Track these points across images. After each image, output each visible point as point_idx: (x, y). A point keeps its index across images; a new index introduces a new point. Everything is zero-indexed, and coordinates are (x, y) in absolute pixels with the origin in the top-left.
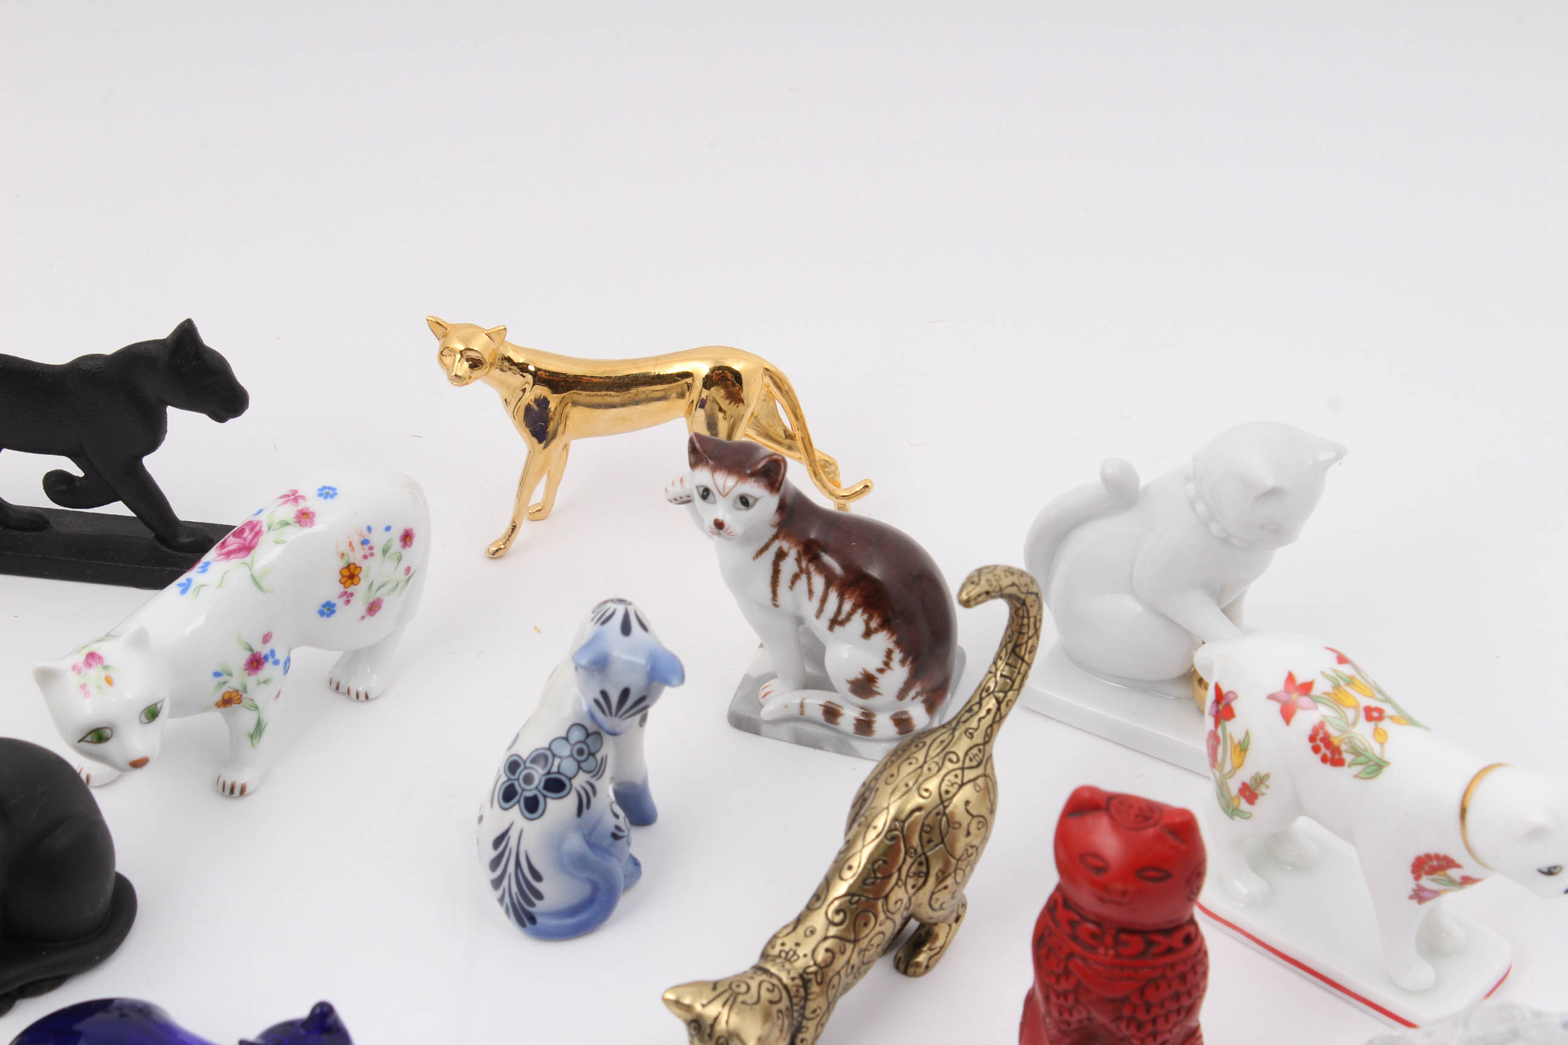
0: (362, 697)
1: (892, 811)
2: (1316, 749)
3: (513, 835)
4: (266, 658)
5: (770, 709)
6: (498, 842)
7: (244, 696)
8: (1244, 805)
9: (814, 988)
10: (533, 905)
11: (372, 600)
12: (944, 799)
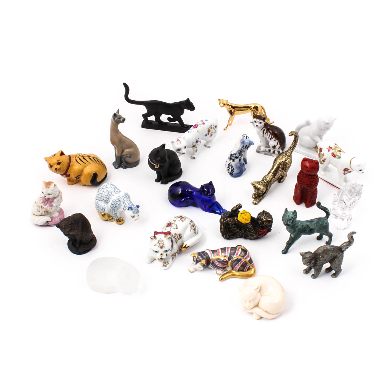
0: (209, 147)
1: (279, 162)
2: (332, 155)
3: (231, 164)
5: (261, 150)
6: (229, 165)
7: (195, 146)
8: (323, 163)
9: (269, 183)
10: (233, 173)
11: (211, 134)
12: (286, 161)
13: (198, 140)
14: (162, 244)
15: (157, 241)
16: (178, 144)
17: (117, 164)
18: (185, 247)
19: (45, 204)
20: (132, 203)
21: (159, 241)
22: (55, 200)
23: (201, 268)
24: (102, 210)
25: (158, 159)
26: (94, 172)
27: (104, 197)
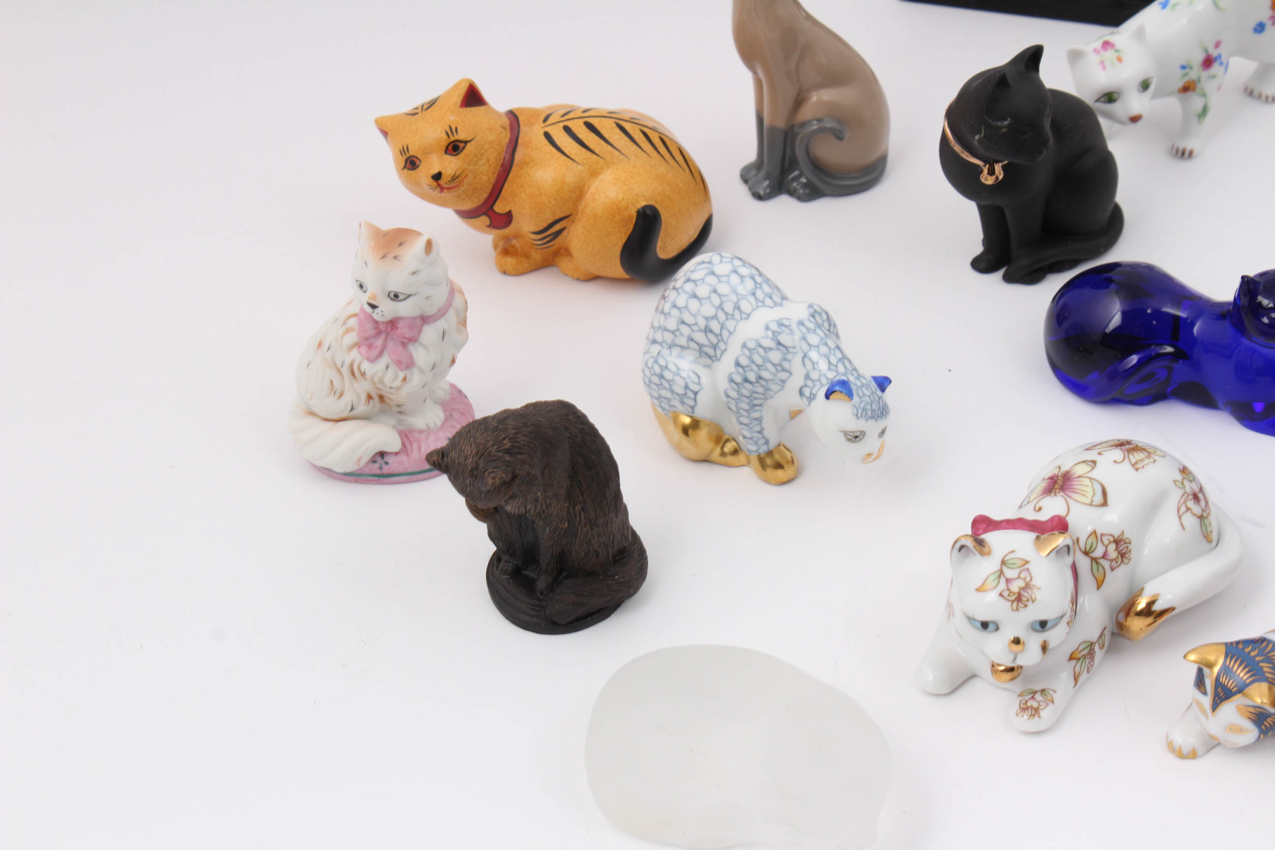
0: (1270, 99)
7: (1198, 85)
13: (1214, 53)
14: (1021, 584)
15: (990, 565)
17: (767, 177)
18: (1147, 612)
19: (375, 353)
20: (850, 362)
21: (1003, 562)
22: (429, 333)
23: (1241, 730)
24: (682, 398)
25: (1002, 128)
26: (643, 204)
27: (696, 324)
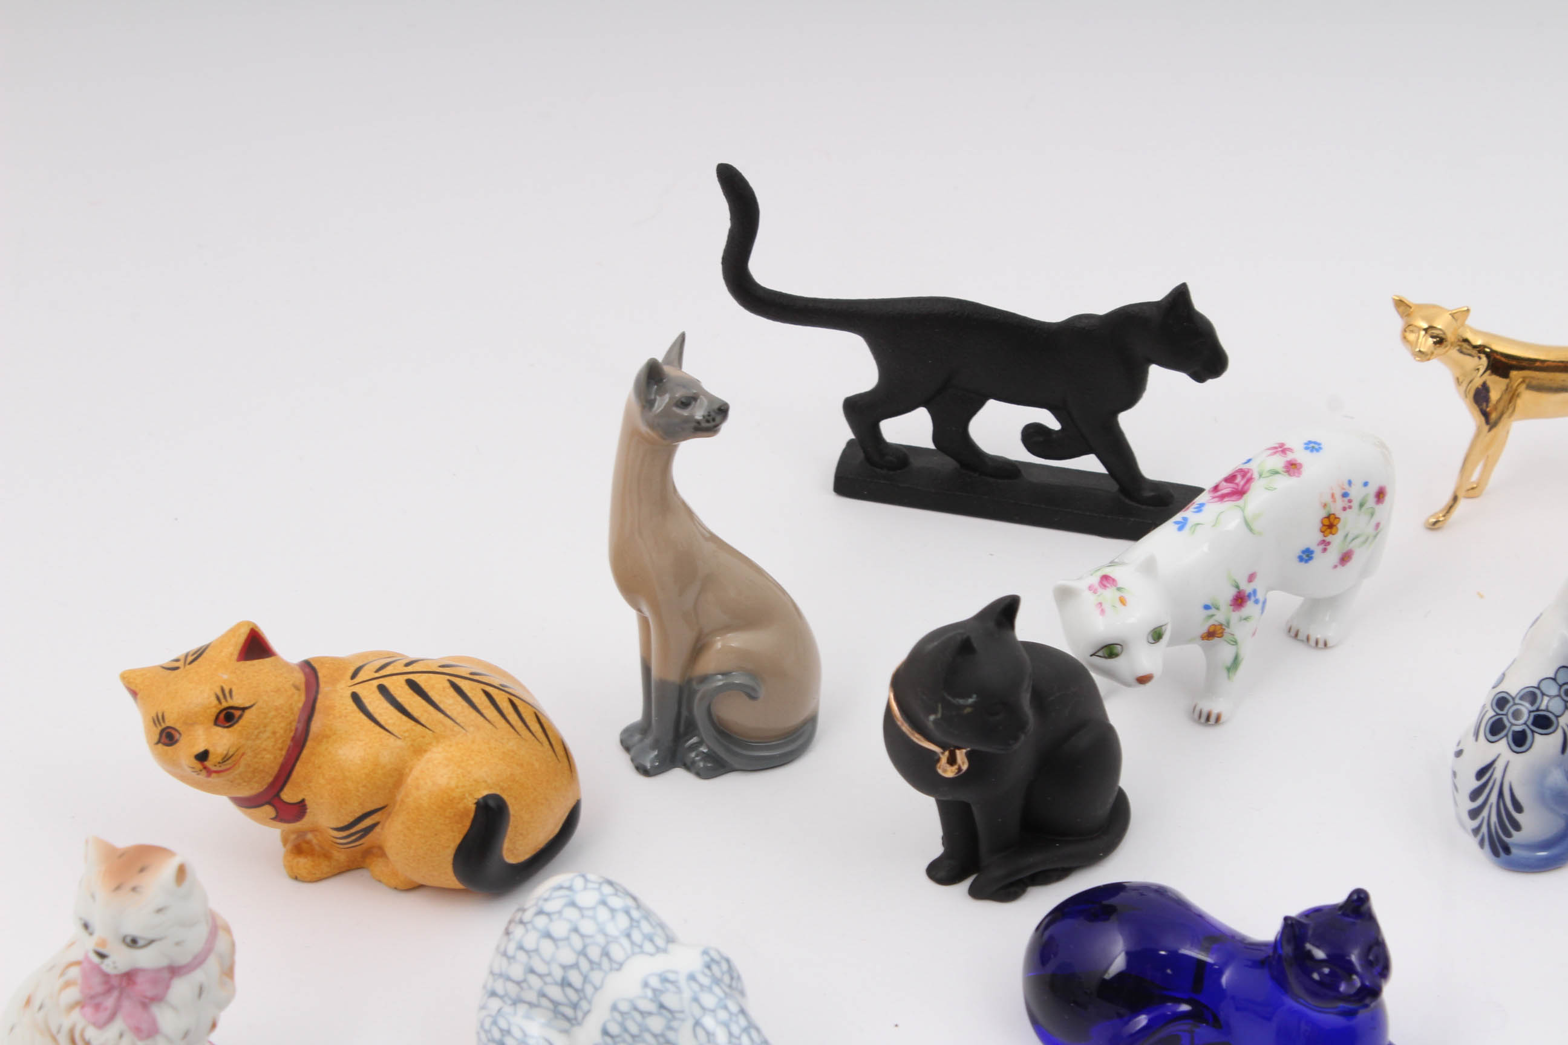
0: (1321, 644)
3: (1499, 766)
4: (1249, 596)
6: (1480, 774)
7: (1227, 630)
10: (1509, 835)
11: (1345, 551)
13: (1247, 588)
16: (1103, 611)
17: (656, 745)
19: (103, 1016)
22: (181, 989)
25: (965, 707)
26: (485, 793)
27: (549, 974)
